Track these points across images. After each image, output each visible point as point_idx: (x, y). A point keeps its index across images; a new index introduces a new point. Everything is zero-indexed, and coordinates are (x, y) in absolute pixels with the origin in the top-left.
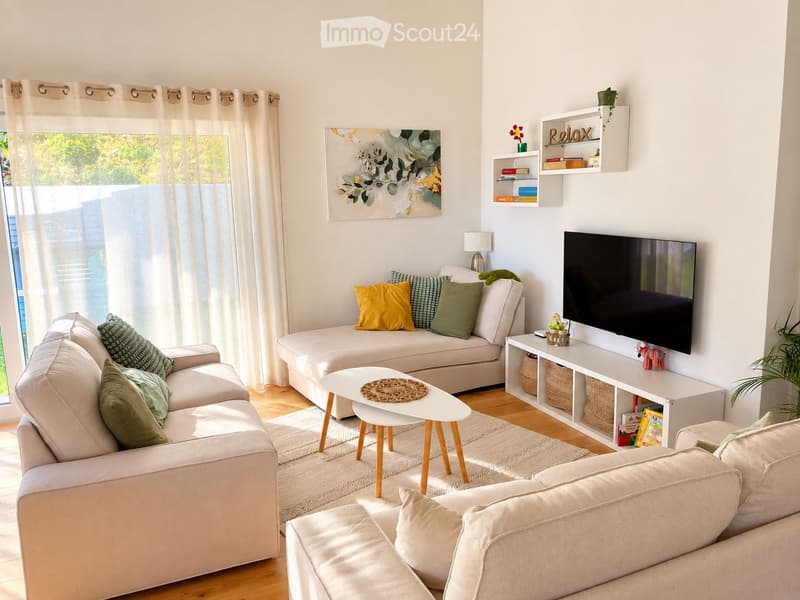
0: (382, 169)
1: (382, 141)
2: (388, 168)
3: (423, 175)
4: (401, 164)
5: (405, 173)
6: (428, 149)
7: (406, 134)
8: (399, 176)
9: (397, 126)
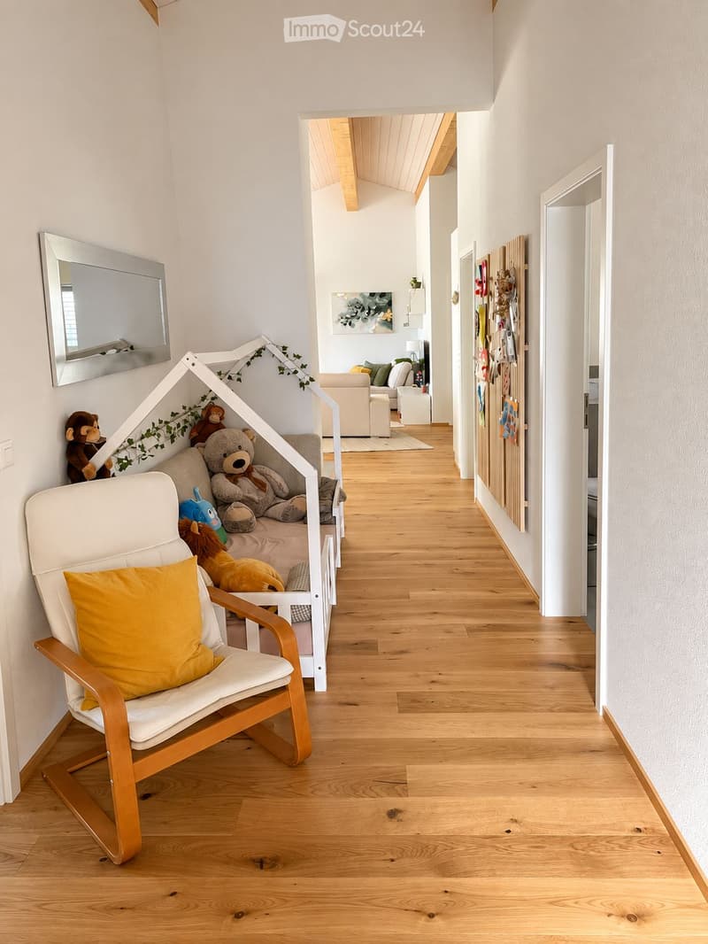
0: (359, 311)
1: (361, 300)
2: (363, 310)
3: (382, 313)
4: (370, 309)
5: (372, 312)
6: (385, 301)
7: (372, 295)
8: (369, 313)
9: (367, 291)
